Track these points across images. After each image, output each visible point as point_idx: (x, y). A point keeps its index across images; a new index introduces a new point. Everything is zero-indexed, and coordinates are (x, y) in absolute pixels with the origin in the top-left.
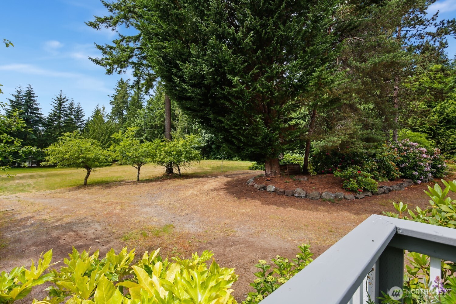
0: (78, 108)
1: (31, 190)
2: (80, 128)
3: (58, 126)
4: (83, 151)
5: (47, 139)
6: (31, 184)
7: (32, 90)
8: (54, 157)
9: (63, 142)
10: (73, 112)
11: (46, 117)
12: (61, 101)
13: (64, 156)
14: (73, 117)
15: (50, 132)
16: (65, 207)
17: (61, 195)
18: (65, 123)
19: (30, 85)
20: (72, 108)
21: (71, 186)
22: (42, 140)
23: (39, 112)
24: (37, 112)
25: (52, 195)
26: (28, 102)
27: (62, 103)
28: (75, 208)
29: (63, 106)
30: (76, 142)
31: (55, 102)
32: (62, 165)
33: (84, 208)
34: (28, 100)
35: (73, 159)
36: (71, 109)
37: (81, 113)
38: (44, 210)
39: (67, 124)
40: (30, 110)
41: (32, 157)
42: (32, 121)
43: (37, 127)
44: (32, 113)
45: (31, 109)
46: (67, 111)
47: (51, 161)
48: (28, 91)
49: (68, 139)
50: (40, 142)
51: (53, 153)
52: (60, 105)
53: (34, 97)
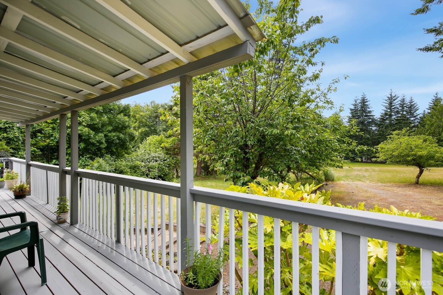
0: (410, 103)
1: (365, 181)
2: (413, 123)
3: (389, 124)
4: (413, 148)
5: (379, 138)
6: (366, 176)
7: (365, 96)
8: (383, 154)
9: (392, 140)
10: (405, 108)
11: (378, 118)
12: (391, 100)
13: (393, 153)
14: (405, 113)
15: (381, 131)
16: (393, 200)
17: (390, 188)
18: (397, 120)
19: (363, 93)
20: (404, 104)
21: (401, 182)
22: (374, 139)
23: (372, 114)
24: (370, 114)
25: (382, 188)
26: (363, 107)
27: (393, 101)
28: (402, 202)
29: (393, 104)
30: (405, 140)
31: (386, 102)
32: (392, 162)
33: (412, 205)
34: (363, 106)
35: (403, 156)
36: (402, 106)
37: (415, 107)
38: (374, 197)
39: (398, 121)
40: (364, 114)
41: (367, 154)
42: (367, 123)
43: (370, 127)
44: (366, 116)
45: (365, 112)
46: (398, 108)
47: (381, 158)
48: (362, 98)
49: (397, 137)
50: (374, 141)
51: (382, 150)
52: (391, 104)
53: (367, 102)
